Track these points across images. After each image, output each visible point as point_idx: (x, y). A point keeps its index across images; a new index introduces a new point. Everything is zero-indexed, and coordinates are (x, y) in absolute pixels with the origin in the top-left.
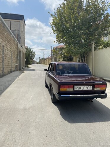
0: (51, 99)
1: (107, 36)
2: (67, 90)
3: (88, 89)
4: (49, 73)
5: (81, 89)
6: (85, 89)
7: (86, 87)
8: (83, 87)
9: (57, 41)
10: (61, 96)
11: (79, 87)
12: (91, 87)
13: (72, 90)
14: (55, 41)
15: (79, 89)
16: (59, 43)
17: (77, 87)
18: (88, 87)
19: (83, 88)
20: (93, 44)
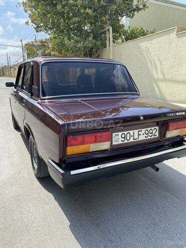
0: (34, 168)
1: (132, 16)
2: (91, 150)
3: (149, 137)
4: (21, 94)
5: (131, 140)
6: (142, 138)
7: (144, 130)
8: (136, 132)
9: (33, 22)
10: (73, 172)
11: (126, 133)
12: (157, 128)
13: (105, 146)
14: (27, 23)
15: (126, 141)
16: (37, 32)
17: (120, 134)
18: (149, 129)
19: (136, 137)
20: (109, 30)
